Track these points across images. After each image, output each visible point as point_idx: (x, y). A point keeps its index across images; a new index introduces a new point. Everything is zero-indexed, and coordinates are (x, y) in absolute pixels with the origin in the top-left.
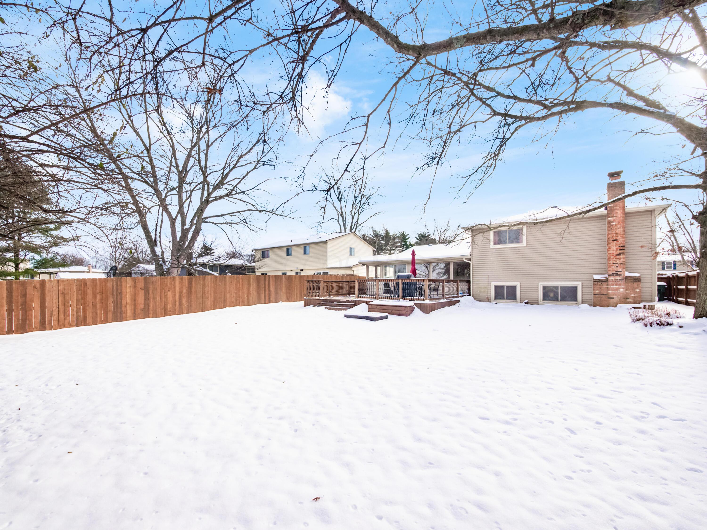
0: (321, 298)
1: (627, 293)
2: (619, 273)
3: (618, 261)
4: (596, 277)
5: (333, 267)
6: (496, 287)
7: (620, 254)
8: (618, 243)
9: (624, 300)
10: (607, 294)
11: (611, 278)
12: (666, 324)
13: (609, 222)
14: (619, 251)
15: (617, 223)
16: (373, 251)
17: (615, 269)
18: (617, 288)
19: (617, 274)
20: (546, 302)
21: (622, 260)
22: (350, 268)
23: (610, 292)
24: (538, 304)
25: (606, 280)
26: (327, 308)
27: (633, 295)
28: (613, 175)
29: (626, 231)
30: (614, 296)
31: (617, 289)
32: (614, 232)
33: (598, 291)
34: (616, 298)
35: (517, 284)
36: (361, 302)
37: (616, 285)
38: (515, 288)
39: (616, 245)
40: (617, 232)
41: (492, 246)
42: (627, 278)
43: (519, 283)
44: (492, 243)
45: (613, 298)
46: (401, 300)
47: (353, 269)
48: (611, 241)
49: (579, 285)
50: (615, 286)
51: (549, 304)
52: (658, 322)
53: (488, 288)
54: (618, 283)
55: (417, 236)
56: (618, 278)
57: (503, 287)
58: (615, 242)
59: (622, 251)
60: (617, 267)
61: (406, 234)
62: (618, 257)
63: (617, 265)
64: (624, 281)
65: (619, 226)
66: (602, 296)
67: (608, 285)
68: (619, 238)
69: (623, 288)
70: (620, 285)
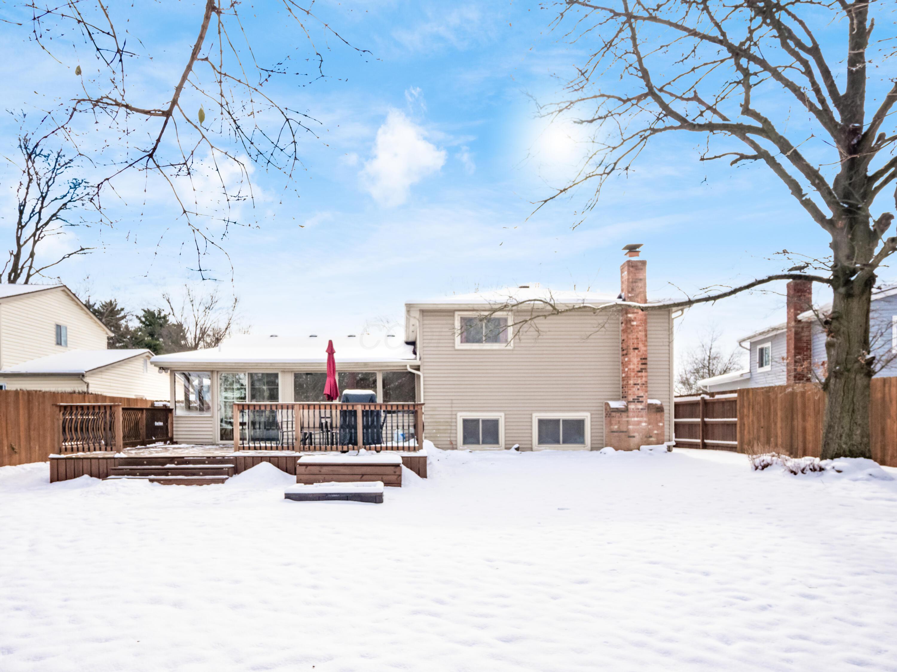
0: (117, 455)
1: (649, 429)
2: (641, 399)
3: (639, 382)
4: (614, 404)
5: (23, 370)
6: (465, 421)
7: (641, 371)
8: (639, 353)
9: (645, 439)
10: (627, 432)
11: (632, 406)
12: (818, 469)
13: (630, 321)
14: (641, 366)
15: (639, 323)
16: (109, 338)
17: (637, 392)
18: (638, 421)
19: (638, 400)
20: (543, 446)
21: (644, 379)
22: (80, 376)
23: (631, 427)
24: (531, 449)
25: (626, 410)
26: (159, 481)
27: (656, 432)
28: (632, 249)
29: (648, 336)
30: (636, 434)
31: (639, 423)
32: (635, 337)
33: (616, 427)
34: (638, 437)
35: (500, 416)
36: (255, 461)
37: (637, 417)
38: (495, 423)
39: (637, 356)
40: (639, 336)
41: (458, 345)
42: (650, 406)
43: (502, 414)
44: (458, 339)
45: (634, 437)
46: (362, 451)
47: (87, 379)
48: (632, 350)
49: (586, 416)
50: (636, 419)
51: (548, 449)
52: (811, 467)
53: (452, 423)
54: (640, 414)
55: (141, 314)
56: (640, 406)
57: (477, 421)
58: (636, 351)
59: (643, 366)
60: (638, 389)
61: (118, 308)
62: (640, 374)
63: (639, 387)
64: (646, 410)
65: (640, 328)
66: (621, 434)
67: (628, 417)
68: (641, 346)
69: (645, 422)
70: (642, 417)
